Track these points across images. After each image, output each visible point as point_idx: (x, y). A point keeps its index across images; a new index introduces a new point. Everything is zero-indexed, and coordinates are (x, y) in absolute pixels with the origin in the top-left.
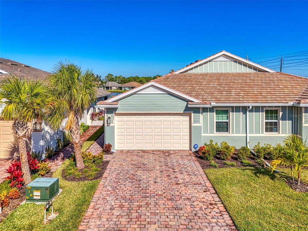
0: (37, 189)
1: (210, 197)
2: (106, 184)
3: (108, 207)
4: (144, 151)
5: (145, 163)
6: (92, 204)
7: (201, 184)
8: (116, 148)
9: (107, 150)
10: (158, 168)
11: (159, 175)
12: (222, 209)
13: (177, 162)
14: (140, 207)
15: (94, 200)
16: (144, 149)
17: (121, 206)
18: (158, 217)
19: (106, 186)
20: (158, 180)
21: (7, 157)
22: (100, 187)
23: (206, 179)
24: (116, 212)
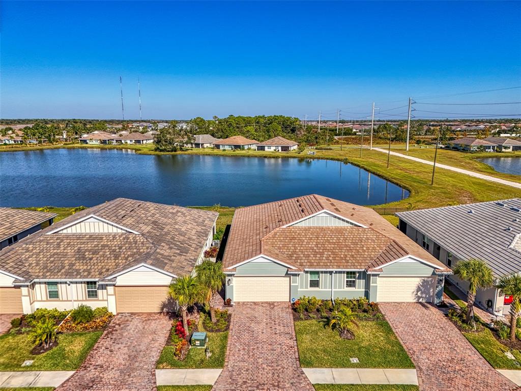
0: (198, 340)
1: (292, 343)
2: (233, 334)
3: (237, 350)
4: (255, 303)
5: (256, 316)
6: (228, 348)
7: (289, 334)
8: (234, 300)
9: (228, 303)
10: (265, 320)
11: (265, 327)
12: (296, 350)
13: (278, 314)
14: (254, 349)
15: (229, 345)
16: (255, 301)
17: (244, 349)
18: (263, 355)
19: (233, 336)
20: (264, 331)
21: (159, 311)
22: (230, 337)
23: (293, 329)
24: (242, 352)
